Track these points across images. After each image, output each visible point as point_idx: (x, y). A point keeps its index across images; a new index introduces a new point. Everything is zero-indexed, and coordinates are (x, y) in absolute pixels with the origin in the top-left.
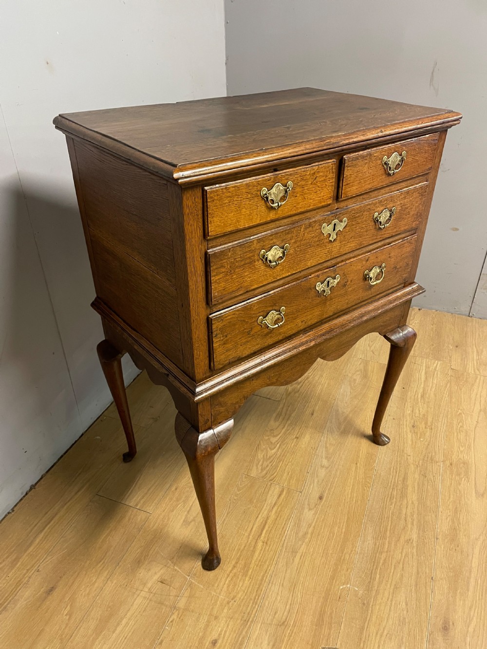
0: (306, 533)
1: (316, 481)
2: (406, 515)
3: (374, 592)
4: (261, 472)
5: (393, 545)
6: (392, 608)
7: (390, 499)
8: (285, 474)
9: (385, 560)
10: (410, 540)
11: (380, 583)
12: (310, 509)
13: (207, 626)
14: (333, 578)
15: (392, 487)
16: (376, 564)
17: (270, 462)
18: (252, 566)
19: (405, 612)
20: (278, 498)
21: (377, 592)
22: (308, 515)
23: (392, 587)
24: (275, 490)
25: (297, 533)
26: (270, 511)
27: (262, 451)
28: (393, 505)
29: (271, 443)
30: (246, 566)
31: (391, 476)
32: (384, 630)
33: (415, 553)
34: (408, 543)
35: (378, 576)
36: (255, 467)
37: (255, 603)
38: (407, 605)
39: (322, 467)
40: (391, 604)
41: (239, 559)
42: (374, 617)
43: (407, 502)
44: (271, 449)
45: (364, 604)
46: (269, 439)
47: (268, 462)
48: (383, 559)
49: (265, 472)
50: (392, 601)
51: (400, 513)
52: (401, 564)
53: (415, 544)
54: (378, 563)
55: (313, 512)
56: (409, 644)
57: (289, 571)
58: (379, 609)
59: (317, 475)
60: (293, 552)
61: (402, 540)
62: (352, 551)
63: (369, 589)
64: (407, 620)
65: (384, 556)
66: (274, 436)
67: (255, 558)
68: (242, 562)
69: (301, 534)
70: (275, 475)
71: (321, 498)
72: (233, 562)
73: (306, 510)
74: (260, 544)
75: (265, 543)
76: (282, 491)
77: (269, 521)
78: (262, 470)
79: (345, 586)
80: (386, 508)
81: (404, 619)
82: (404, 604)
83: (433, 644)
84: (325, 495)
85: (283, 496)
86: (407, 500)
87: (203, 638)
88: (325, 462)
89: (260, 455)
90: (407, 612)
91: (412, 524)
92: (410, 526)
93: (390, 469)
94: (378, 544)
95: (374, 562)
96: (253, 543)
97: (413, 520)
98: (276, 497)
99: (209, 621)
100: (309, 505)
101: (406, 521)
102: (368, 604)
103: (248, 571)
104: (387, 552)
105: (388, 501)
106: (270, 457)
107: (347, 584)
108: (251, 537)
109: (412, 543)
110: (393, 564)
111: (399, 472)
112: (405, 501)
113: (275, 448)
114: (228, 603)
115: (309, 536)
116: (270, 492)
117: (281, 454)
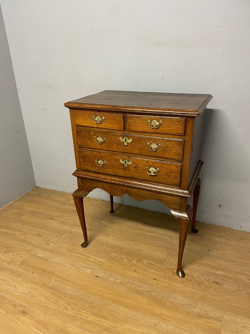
0: (80, 270)
1: (107, 276)
2: (81, 311)
3: (48, 289)
4: (114, 256)
5: (66, 301)
6: (39, 295)
7: (92, 306)
8: (112, 265)
9: (60, 297)
10: (67, 310)
11: (51, 292)
12: (91, 272)
13: (53, 242)
14: (58, 276)
15: (99, 309)
16: (59, 292)
17: (119, 260)
18: (70, 253)
19: (36, 299)
20: (99, 261)
21: (48, 291)
22: (89, 271)
23: (48, 297)
24: (103, 261)
25: (80, 267)
26: (93, 259)
27: (127, 257)
28: (88, 307)
29: (132, 260)
30: (71, 251)
31: (106, 311)
32: (32, 290)
33: (60, 310)
34: (66, 308)
35: (54, 292)
36: (117, 254)
37: (57, 253)
38: (39, 300)
39: (115, 279)
40: (41, 295)
41: (74, 249)
42: (38, 287)
43: (89, 315)
44: (127, 260)
45: (45, 285)
46: (134, 260)
47: (119, 259)
48: (61, 296)
49: (114, 257)
50: (42, 295)
51: (83, 309)
52: (57, 303)
53: (64, 311)
54: (59, 294)
55: (90, 273)
56: (24, 297)
57: (65, 263)
58: (41, 290)
59: (110, 277)
60: (73, 265)
61: (68, 306)
62: (68, 285)
63: (50, 288)
64: (33, 299)
65: (63, 297)
66: (136, 262)
67: (73, 254)
68: (72, 250)
69: (80, 268)
70: (112, 261)
71: (97, 277)
72: (73, 248)
73: (91, 271)
74: (79, 255)
75: (79, 257)
76: (102, 263)
77: (88, 258)
78: (115, 257)
79: (54, 280)
80: (87, 303)
81: (34, 298)
82: (39, 299)
83: (20, 306)
84: (99, 279)
85: (100, 263)
86: (90, 315)
87: (50, 241)
88: (118, 281)
89: (123, 256)
90: (36, 300)
91: (75, 313)
92: (75, 312)
93: (112, 312)
94: (69, 295)
95: (60, 292)
96: (79, 253)
97: (78, 315)
98: (100, 261)
99: (55, 243)
100: (94, 272)
101: (78, 311)
102: (44, 287)
103: (69, 252)
104: (64, 298)
105: (91, 305)
106: (122, 260)
107: (54, 281)
108: (82, 253)
109: (65, 310)
110: (57, 299)
111: (109, 316)
112: (90, 314)
113: (128, 262)
114: (59, 247)
115: (79, 270)
116: (102, 259)
117: (125, 264)
